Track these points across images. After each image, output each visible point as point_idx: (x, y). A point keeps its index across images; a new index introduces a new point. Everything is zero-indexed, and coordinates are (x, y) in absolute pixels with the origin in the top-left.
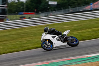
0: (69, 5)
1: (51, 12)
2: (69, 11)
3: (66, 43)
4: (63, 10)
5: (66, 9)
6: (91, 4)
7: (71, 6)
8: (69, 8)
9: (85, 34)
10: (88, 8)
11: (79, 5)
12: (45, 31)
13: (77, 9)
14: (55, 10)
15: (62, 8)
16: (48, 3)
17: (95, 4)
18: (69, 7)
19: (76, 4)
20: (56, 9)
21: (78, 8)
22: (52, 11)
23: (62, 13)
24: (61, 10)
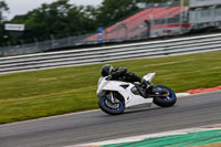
0: (51, 32)
1: (9, 47)
2: (50, 44)
3: (150, 100)
4: (37, 43)
5: (44, 39)
6: (100, 29)
7: (55, 34)
8: (50, 39)
9: (87, 96)
10: (93, 38)
11: (73, 32)
12: (105, 73)
13: (70, 40)
14: (19, 43)
15: (35, 39)
16: (3, 27)
17: (109, 29)
18: (52, 36)
19: (67, 29)
20: (22, 41)
21: (70, 38)
22: (13, 45)
23: (36, 48)
24: (34, 42)
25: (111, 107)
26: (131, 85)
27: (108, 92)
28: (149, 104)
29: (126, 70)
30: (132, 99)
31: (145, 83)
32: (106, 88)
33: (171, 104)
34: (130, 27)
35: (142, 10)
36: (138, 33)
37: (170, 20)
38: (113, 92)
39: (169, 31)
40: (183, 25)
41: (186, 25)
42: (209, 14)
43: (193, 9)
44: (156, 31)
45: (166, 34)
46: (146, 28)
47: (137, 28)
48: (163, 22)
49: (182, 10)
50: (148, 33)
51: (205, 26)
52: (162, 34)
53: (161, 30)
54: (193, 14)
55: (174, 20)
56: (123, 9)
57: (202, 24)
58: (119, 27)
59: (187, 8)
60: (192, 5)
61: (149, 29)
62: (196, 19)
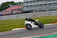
3: (38, 26)
17: (2, 12)
25: (28, 28)
26: (33, 23)
27: (27, 24)
28: (37, 27)
29: (32, 19)
30: (34, 26)
31: (36, 22)
32: (27, 23)
33: (42, 27)
34: (8, 11)
35: (11, 7)
36: (10, 13)
37: (18, 9)
38: (29, 24)
39: (18, 12)
40: (21, 11)
41: (22, 11)
42: (28, 8)
43: (24, 7)
44: (14, 12)
45: (17, 13)
46: (12, 11)
47: (10, 11)
48: (16, 10)
49: (21, 7)
50: (12, 13)
51: (27, 11)
52: (16, 13)
53: (16, 12)
54: (24, 8)
55: (19, 9)
56: (6, 6)
57: (26, 10)
58: (5, 11)
59: (22, 6)
60: (24, 6)
61: (13, 12)
62: (25, 9)
